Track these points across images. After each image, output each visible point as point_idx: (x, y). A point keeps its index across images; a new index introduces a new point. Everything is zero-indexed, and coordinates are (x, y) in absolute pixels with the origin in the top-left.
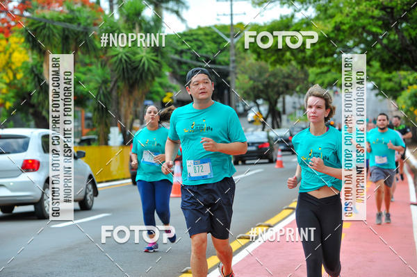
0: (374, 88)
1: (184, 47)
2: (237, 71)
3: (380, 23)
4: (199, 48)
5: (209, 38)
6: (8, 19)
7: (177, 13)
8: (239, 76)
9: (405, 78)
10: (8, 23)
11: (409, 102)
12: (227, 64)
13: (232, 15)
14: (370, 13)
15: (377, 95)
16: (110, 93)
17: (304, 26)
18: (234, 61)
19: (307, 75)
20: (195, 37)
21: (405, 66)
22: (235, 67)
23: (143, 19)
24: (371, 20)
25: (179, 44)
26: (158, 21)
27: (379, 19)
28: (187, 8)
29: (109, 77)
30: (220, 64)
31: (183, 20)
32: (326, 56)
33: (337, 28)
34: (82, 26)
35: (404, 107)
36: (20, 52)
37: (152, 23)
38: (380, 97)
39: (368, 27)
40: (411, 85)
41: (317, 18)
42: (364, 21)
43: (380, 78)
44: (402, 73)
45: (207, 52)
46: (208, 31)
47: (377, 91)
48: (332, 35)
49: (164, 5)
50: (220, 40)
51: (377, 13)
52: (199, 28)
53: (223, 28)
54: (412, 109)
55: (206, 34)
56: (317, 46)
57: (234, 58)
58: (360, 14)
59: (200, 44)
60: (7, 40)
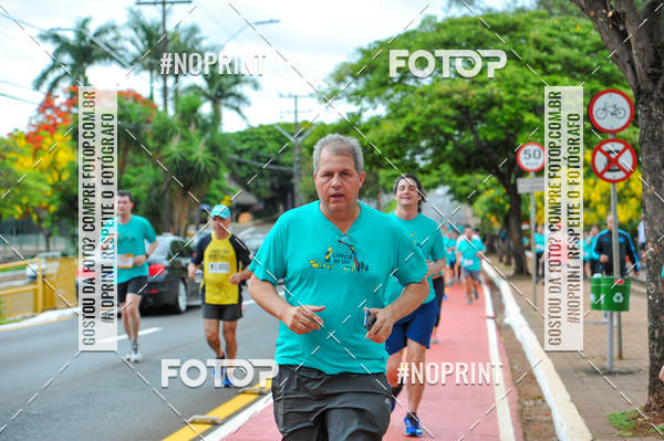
0: (450, 192)
1: (245, 146)
2: (302, 172)
3: (454, 123)
4: (261, 148)
5: (271, 136)
6: (55, 115)
7: (237, 109)
8: (304, 178)
9: (481, 182)
10: (54, 119)
11: (485, 208)
12: (291, 165)
13: (296, 112)
14: (443, 112)
15: (452, 200)
16: (162, 196)
17: (374, 125)
18: (298, 162)
19: (377, 178)
20: (256, 136)
21: (482, 170)
22: (300, 169)
23: (200, 116)
24: (443, 120)
25: (239, 143)
26: (216, 117)
27: (454, 119)
28: (249, 104)
29: (161, 179)
30: (283, 165)
31: (244, 117)
32: (396, 157)
33: (408, 129)
34: (133, 123)
35: (481, 213)
36: (66, 151)
37: (209, 121)
38: (455, 203)
39: (441, 127)
40: (487, 189)
41: (388, 117)
42: (436, 120)
43: (455, 182)
44: (479, 177)
45: (269, 153)
46: (270, 130)
47: (452, 196)
48: (403, 136)
49: (223, 101)
50: (283, 140)
51: (451, 112)
52: (261, 126)
53: (287, 126)
54: (488, 215)
55: (269, 133)
56: (387, 148)
57: (297, 159)
58: (433, 113)
59: (261, 143)
60: (52, 137)
